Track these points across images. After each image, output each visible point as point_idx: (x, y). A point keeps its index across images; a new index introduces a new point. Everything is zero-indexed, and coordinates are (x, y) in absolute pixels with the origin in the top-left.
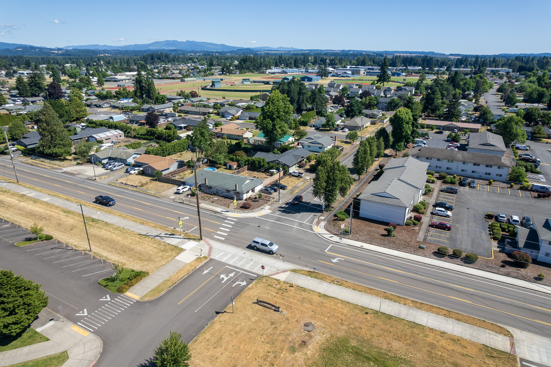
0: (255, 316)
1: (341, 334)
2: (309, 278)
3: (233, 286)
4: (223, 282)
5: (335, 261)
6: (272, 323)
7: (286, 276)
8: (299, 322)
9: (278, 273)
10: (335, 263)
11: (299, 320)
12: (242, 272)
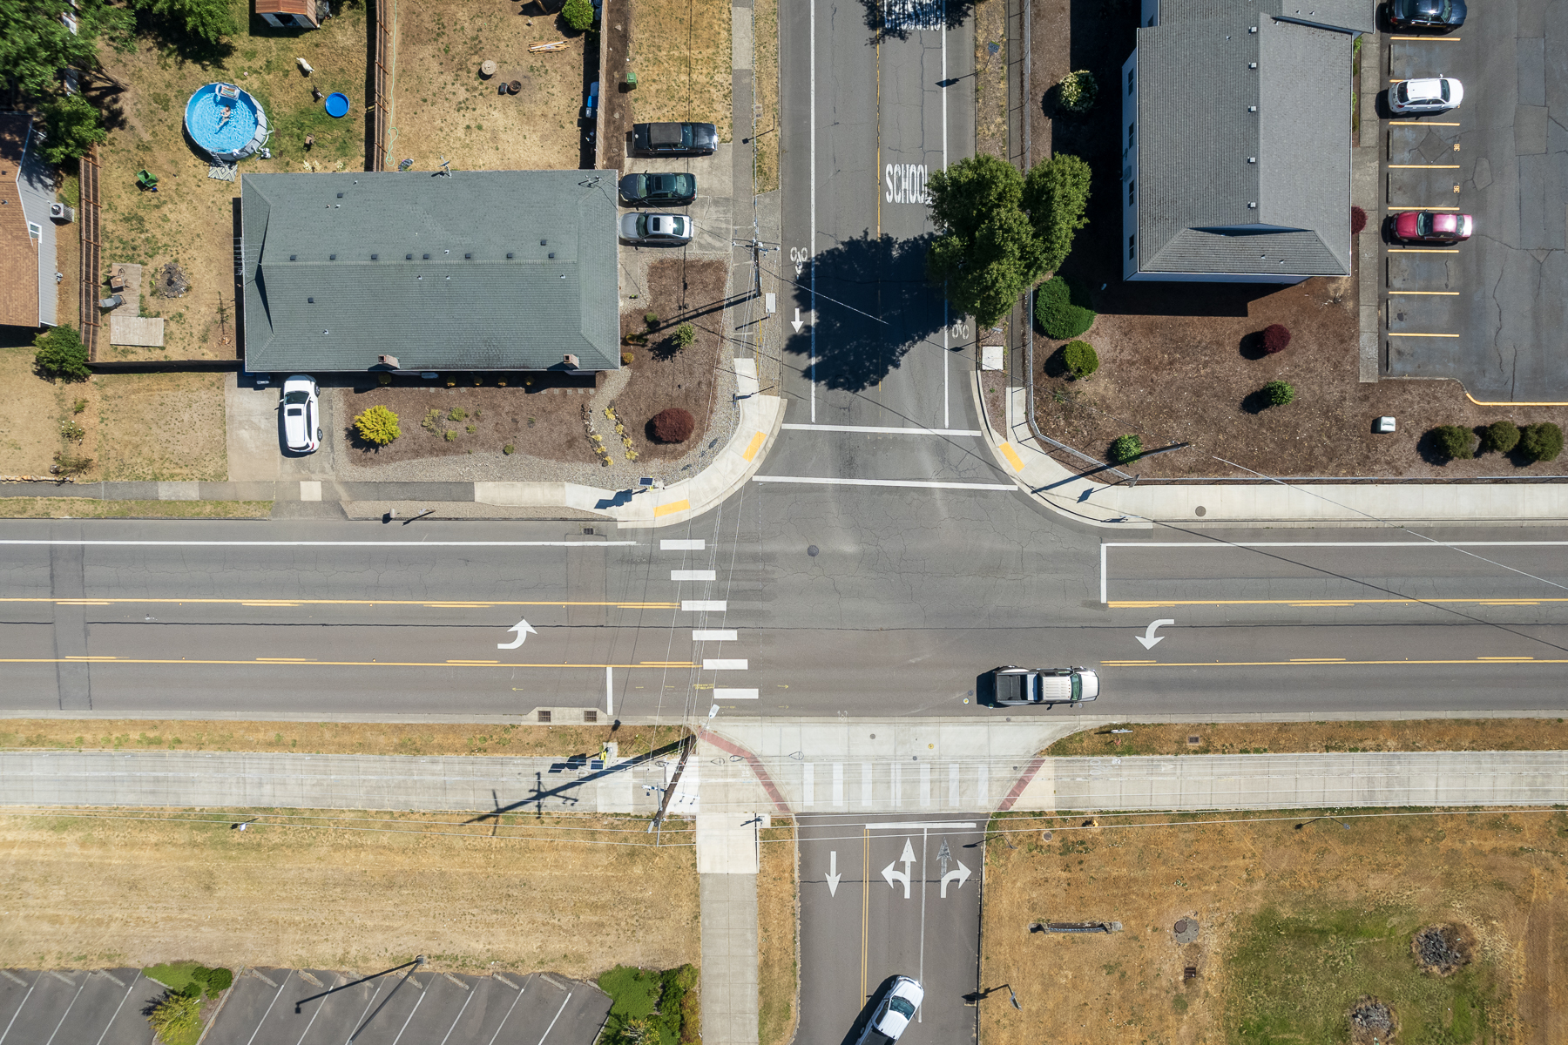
0: (1061, 968)
1: (1255, 906)
2: (1115, 760)
3: (943, 895)
4: (907, 895)
5: (1149, 641)
6: (1110, 969)
7: (1051, 786)
8: (1162, 930)
9: (1022, 783)
10: (1155, 653)
11: (1159, 925)
12: (925, 826)
